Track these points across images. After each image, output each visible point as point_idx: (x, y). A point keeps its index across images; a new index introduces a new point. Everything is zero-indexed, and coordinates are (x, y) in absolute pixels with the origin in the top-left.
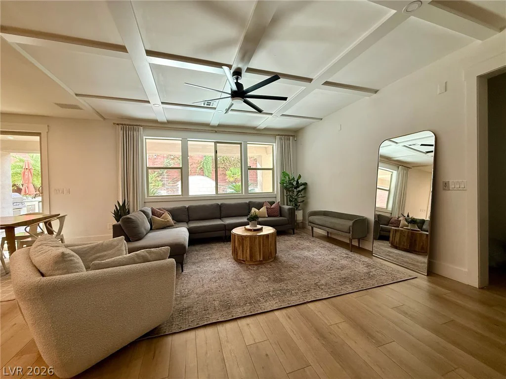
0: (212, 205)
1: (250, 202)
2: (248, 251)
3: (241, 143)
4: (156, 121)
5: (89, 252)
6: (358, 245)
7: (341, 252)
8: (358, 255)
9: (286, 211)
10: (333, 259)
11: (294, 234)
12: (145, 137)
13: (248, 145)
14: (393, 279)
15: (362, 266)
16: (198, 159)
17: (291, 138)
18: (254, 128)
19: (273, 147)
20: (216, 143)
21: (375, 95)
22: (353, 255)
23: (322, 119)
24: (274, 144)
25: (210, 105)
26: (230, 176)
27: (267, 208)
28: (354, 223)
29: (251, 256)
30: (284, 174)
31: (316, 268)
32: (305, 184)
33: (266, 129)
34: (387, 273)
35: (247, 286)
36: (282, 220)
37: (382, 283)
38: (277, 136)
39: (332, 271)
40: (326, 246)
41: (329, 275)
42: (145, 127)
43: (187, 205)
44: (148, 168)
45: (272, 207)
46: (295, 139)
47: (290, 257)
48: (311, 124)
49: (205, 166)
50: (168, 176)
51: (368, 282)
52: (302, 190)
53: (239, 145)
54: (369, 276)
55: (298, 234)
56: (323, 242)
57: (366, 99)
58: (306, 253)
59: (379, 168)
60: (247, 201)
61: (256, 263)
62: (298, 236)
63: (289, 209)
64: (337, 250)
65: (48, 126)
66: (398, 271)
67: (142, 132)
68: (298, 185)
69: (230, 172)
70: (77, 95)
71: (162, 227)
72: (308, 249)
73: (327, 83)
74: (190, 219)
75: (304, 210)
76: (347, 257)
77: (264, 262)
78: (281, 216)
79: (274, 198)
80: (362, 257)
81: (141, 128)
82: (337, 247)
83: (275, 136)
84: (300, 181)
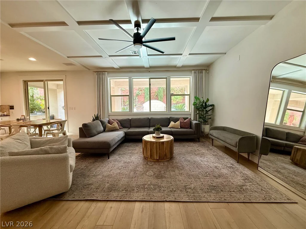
0: (144, 119)
1: (170, 117)
2: (149, 151)
3: (167, 78)
4: (113, 68)
5: (45, 143)
6: (247, 157)
7: (229, 161)
8: (243, 167)
9: (194, 124)
10: (216, 167)
11: (199, 142)
12: (109, 78)
13: (171, 79)
14: (265, 198)
15: (239, 178)
16: (155, 90)
17: (204, 71)
18: (175, 67)
19: (190, 79)
20: (150, 79)
21: (271, 21)
22: (238, 167)
23: (226, 53)
24: (191, 77)
25: (136, 53)
26: (174, 100)
27: (180, 122)
28: (240, 140)
29: (151, 156)
30: (196, 98)
31: (196, 172)
32: (213, 105)
33: (183, 67)
34: (262, 190)
35: (136, 176)
36: (191, 131)
37: (250, 200)
38: (192, 71)
39: (208, 178)
40: (219, 155)
41: (202, 180)
42: (108, 72)
43: (130, 118)
44: (111, 96)
45: (185, 121)
46: (208, 72)
47: (183, 160)
48: (218, 59)
49: (159, 94)
50: (138, 100)
51: (235, 195)
52: (211, 110)
53: (165, 79)
54: (241, 189)
55: (203, 142)
56: (218, 150)
57: (262, 27)
58: (198, 159)
59: (270, 88)
60: (169, 117)
61: (155, 161)
62: (201, 144)
63: (196, 124)
64: (225, 160)
65: (66, 76)
66: (277, 191)
67: (107, 75)
68: (206, 106)
69: (174, 98)
70: (68, 57)
71: (111, 130)
72: (202, 155)
73: (214, 19)
74: (132, 126)
75: (211, 125)
76: (230, 167)
77: (160, 160)
78: (191, 128)
79: (189, 116)
80: (246, 169)
81: (106, 73)
82: (227, 156)
83: (191, 71)
84: (207, 104)
